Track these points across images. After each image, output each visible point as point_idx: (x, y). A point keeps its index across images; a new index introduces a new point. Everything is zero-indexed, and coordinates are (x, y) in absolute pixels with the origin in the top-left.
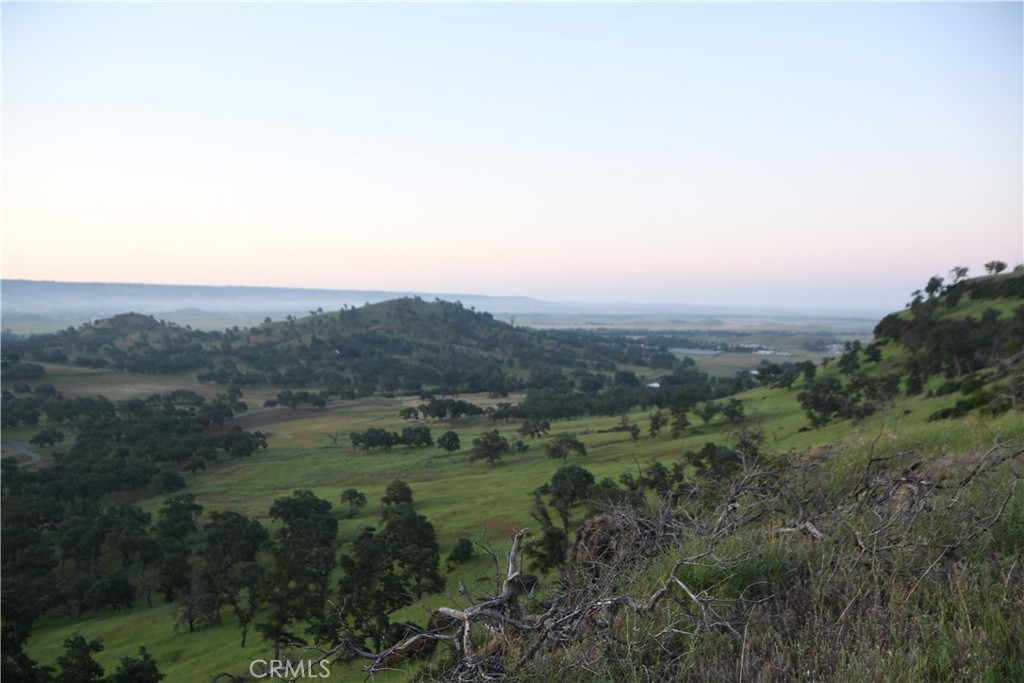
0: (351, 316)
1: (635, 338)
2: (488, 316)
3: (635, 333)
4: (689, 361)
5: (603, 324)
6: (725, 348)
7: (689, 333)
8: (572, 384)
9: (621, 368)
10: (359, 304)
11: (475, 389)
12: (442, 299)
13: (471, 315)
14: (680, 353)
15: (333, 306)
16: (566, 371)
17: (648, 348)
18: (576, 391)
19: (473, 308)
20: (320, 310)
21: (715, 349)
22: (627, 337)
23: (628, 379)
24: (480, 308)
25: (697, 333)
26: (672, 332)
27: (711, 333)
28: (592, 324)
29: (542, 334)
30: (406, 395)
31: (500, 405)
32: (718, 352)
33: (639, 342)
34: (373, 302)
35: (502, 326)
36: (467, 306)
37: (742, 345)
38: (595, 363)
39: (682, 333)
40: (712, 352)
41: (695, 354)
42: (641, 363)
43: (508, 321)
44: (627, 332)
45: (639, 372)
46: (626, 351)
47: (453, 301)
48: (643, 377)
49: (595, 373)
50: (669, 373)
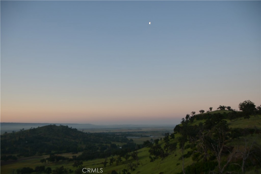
0: (33, 131)
1: (118, 134)
2: (76, 129)
3: (118, 133)
4: (132, 140)
5: (110, 131)
6: (142, 136)
7: (133, 132)
8: (98, 149)
9: (113, 143)
10: (36, 127)
11: (68, 151)
12: (62, 125)
13: (71, 129)
14: (129, 138)
15: (27, 128)
16: (97, 144)
17: (121, 137)
18: (98, 151)
19: (71, 127)
20: (23, 129)
21: (139, 136)
22: (116, 134)
23: (114, 146)
24: (73, 127)
25: (135, 132)
26: (129, 132)
27: (139, 132)
28: (107, 131)
29: (91, 134)
30: (46, 154)
31: (73, 156)
32: (140, 137)
33: (119, 135)
34: (40, 126)
35: (80, 132)
36: (69, 127)
37: (146, 135)
38: (105, 142)
39: (131, 132)
40: (139, 137)
41: (134, 138)
42: (118, 141)
43: (82, 131)
44: (116, 133)
45: (117, 144)
46: (114, 138)
47: (65, 125)
48: (118, 145)
49: (105, 145)
50: (126, 144)
